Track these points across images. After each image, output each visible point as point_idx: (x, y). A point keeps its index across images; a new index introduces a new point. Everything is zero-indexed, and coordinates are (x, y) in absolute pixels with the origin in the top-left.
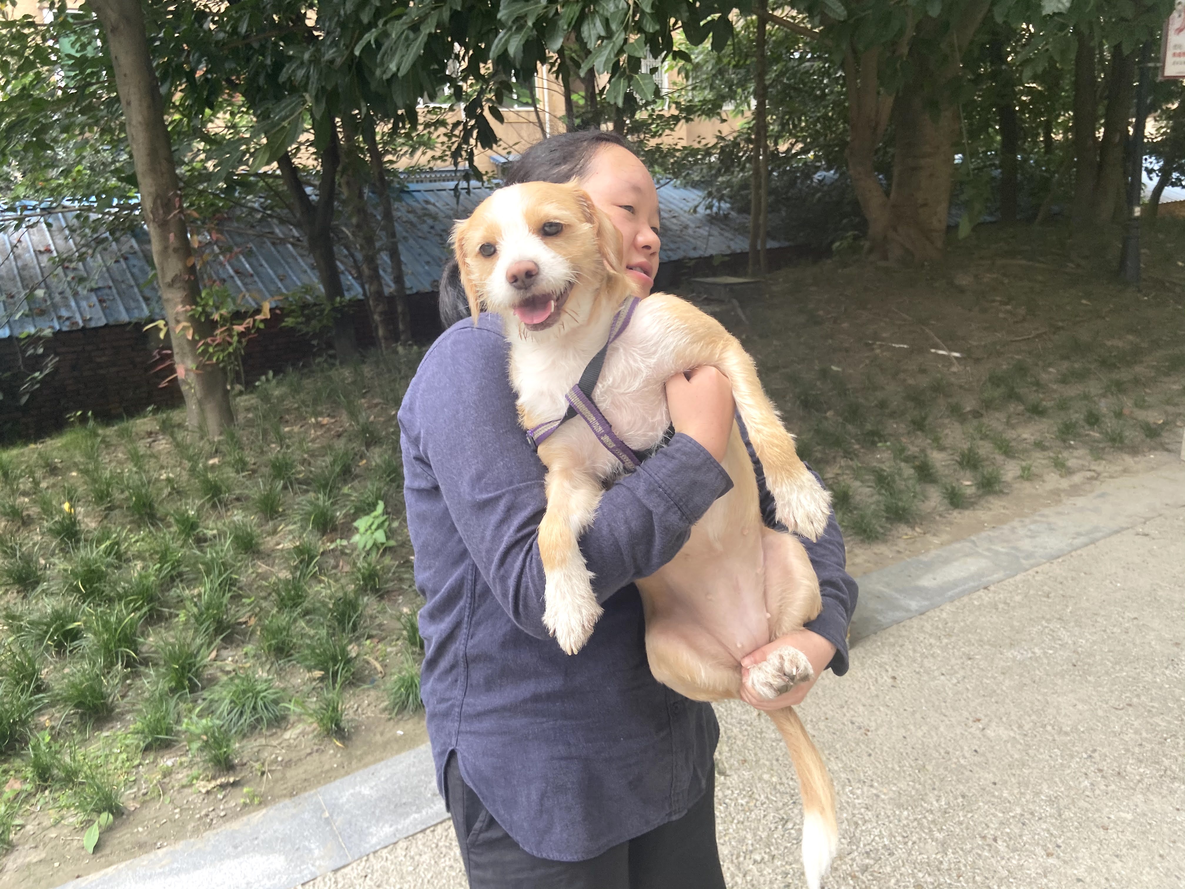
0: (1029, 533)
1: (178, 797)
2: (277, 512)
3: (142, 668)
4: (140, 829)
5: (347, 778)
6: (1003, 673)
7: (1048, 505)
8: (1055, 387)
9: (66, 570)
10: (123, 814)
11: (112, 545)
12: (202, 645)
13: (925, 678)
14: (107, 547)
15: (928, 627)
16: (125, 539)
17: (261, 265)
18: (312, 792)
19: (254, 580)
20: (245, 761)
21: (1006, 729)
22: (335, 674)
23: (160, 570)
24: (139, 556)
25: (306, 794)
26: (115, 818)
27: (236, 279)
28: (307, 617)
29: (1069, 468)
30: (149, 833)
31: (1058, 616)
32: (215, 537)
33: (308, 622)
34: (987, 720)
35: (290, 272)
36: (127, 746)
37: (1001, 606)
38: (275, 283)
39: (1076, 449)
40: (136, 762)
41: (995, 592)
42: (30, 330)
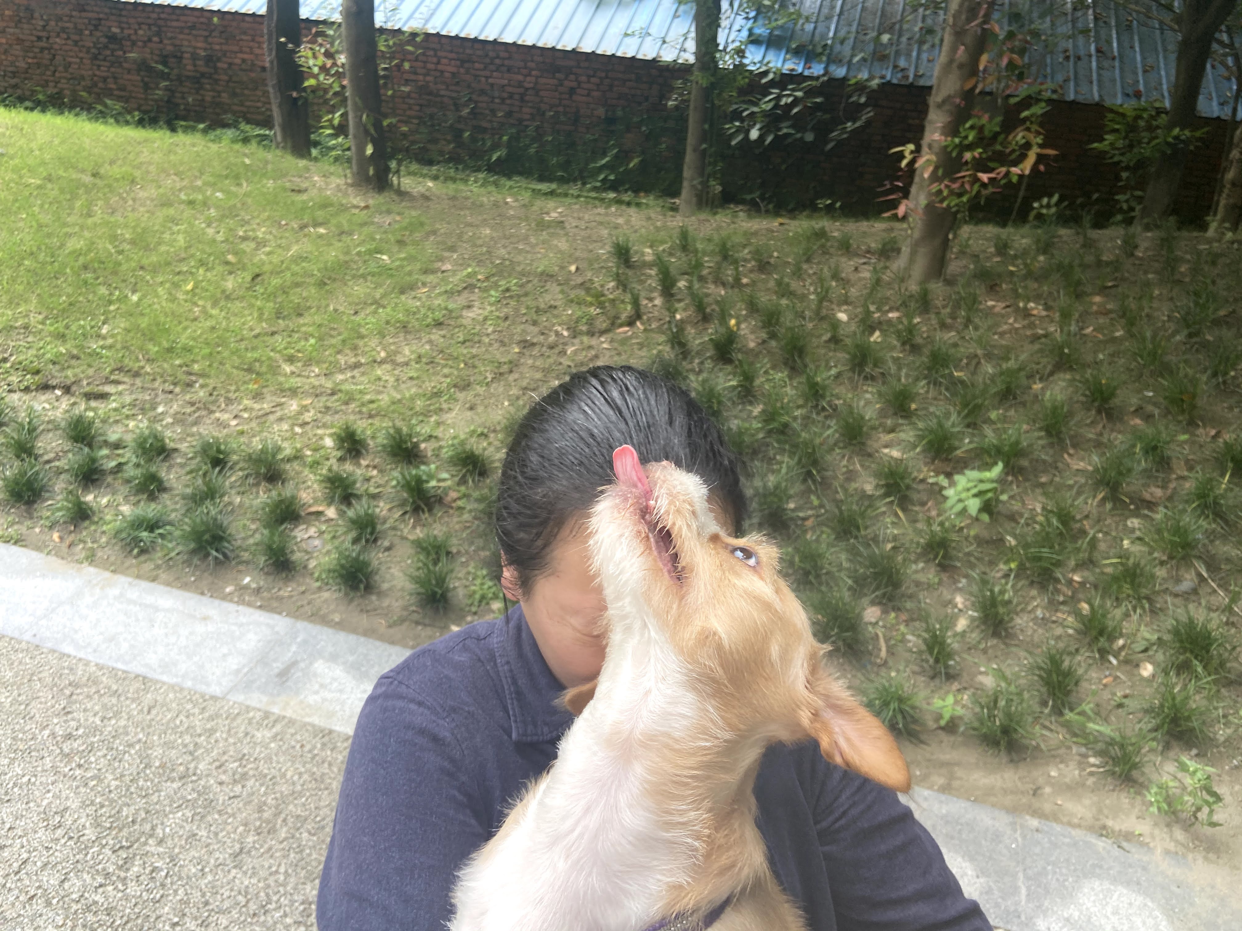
2: (907, 410)
14: (731, 387)
24: (764, 398)
42: (864, 75)
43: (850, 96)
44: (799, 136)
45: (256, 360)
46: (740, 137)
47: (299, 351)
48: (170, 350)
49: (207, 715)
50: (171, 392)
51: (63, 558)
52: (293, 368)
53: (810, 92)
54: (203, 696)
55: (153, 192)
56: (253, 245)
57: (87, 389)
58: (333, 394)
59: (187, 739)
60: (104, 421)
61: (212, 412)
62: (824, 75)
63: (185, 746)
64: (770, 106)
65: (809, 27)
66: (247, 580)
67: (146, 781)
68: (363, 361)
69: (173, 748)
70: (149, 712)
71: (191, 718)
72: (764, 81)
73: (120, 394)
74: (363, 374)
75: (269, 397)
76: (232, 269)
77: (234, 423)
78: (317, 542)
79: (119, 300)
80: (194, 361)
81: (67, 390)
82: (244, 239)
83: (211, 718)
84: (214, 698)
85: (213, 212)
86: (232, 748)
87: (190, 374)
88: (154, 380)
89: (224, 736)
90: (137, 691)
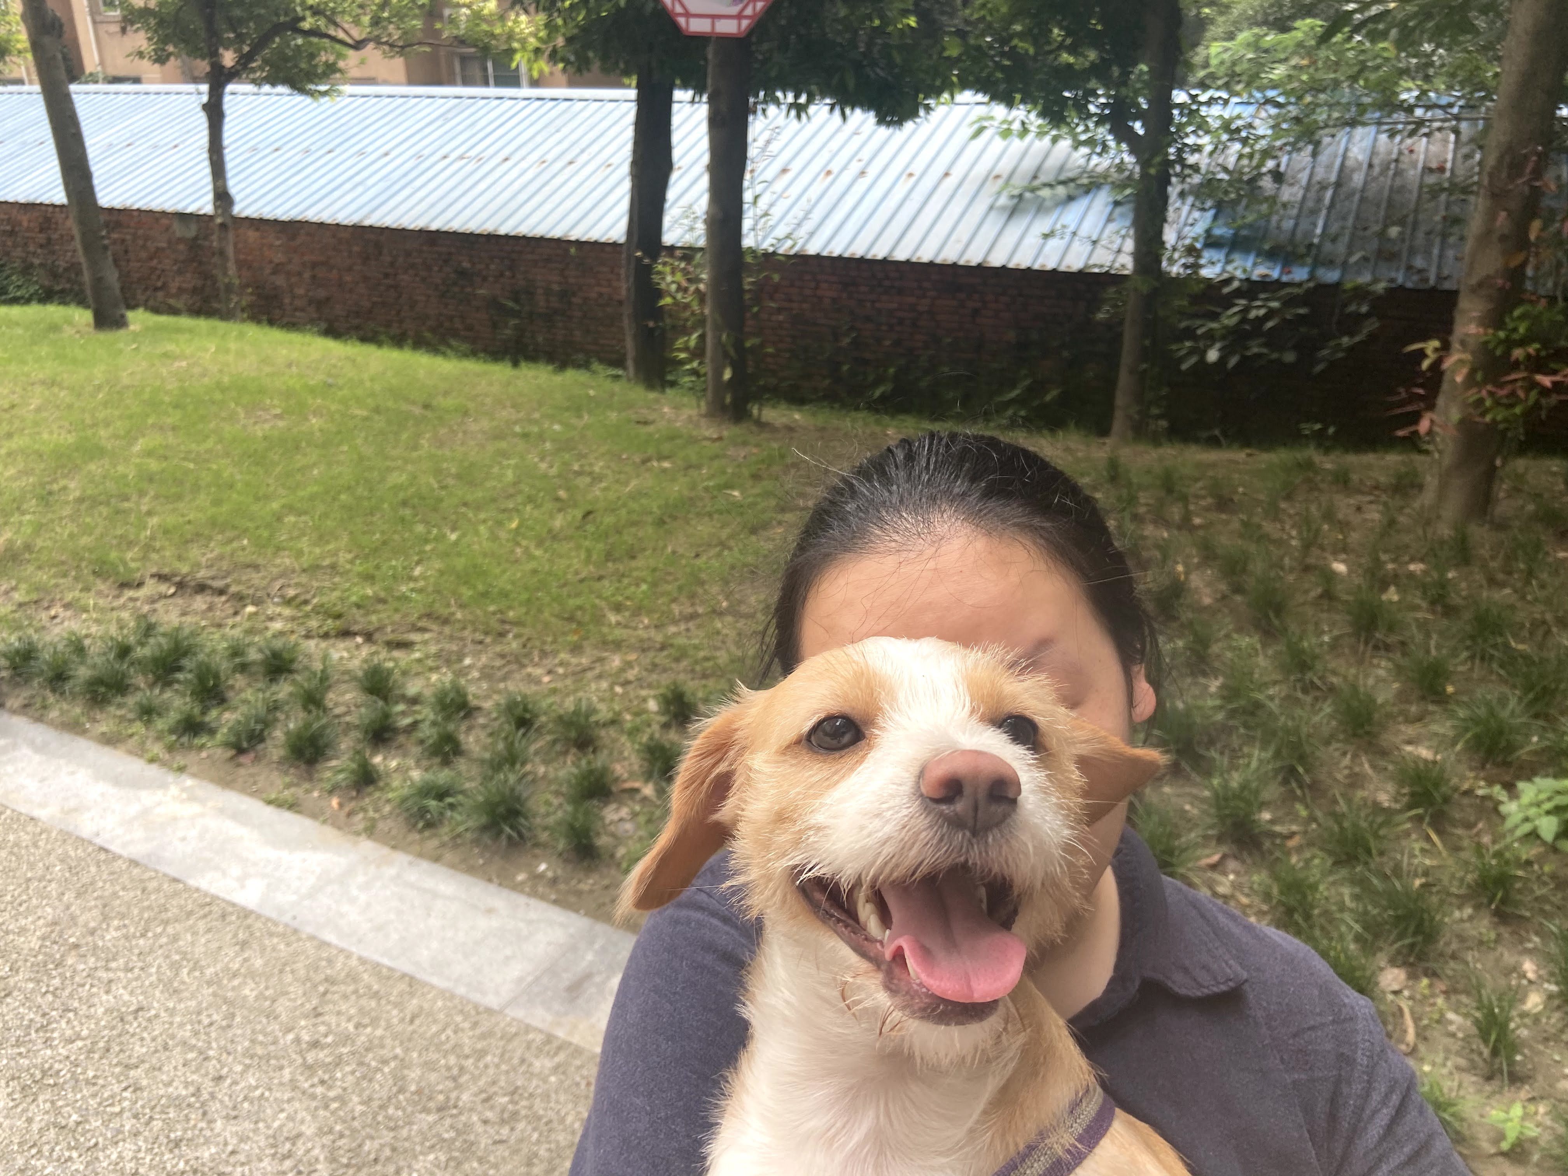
42: (1365, 278)
43: (1345, 306)
44: (1275, 356)
45: (580, 608)
46: (1193, 360)
47: (628, 598)
48: (485, 595)
49: (478, 1031)
50: (481, 642)
51: (339, 828)
52: (619, 618)
53: (1290, 302)
54: (476, 1007)
55: (485, 424)
56: (588, 480)
57: (391, 637)
58: (663, 648)
59: (452, 1060)
60: (404, 673)
61: (523, 666)
62: (1309, 280)
63: (449, 1069)
64: (1234, 320)
65: (1288, 224)
66: (543, 867)
67: (397, 1108)
68: (700, 610)
69: (434, 1070)
70: (412, 1021)
71: (460, 1034)
72: (1226, 290)
73: (425, 643)
74: (699, 627)
75: (588, 650)
76: (562, 506)
77: (546, 679)
78: (628, 826)
79: (436, 539)
80: (510, 608)
81: (369, 637)
82: (579, 473)
83: (483, 1036)
84: (489, 1011)
85: (548, 445)
86: (503, 1078)
87: (503, 622)
88: (464, 628)
89: (496, 1060)
90: (401, 994)
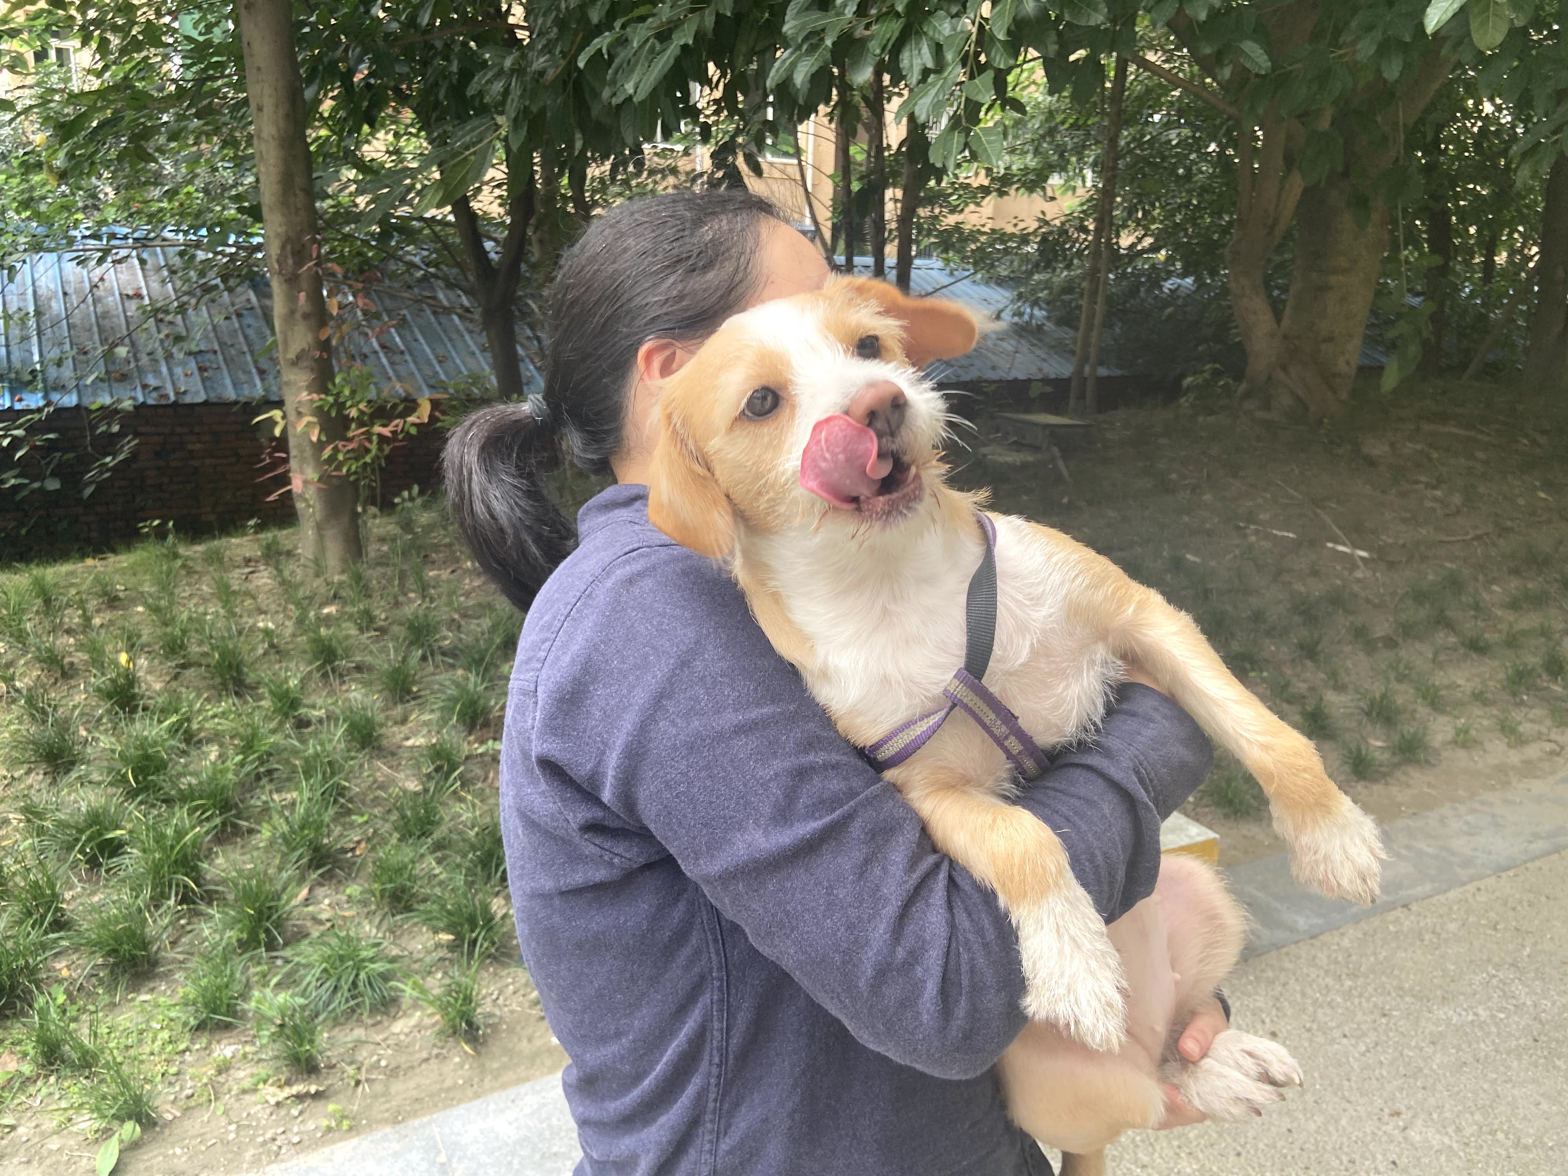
0: (1465, 828)
1: (236, 1106)
2: (409, 692)
3: (203, 907)
4: (178, 1151)
5: (477, 1103)
6: (1433, 1043)
7: (1492, 788)
8: (1499, 613)
9: (113, 751)
10: (155, 1124)
11: (180, 723)
12: (290, 879)
13: (1321, 1039)
14: (174, 724)
15: (1322, 958)
16: (199, 711)
17: (416, 340)
18: (425, 1120)
19: (370, 787)
20: (334, 1061)
21: (1438, 1132)
22: (473, 943)
23: (242, 764)
24: (216, 737)
25: (416, 1122)
26: (143, 1130)
27: (381, 355)
28: (439, 854)
29: (1521, 735)
30: (190, 1158)
31: (1510, 960)
32: (320, 721)
33: (439, 862)
34: (1410, 1114)
35: (454, 354)
36: (172, 1020)
37: (1427, 937)
38: (431, 365)
39: (1531, 707)
40: (182, 1047)
41: (1419, 914)
42: (106, 399)
43: (96, 426)
62: (46, 406)
